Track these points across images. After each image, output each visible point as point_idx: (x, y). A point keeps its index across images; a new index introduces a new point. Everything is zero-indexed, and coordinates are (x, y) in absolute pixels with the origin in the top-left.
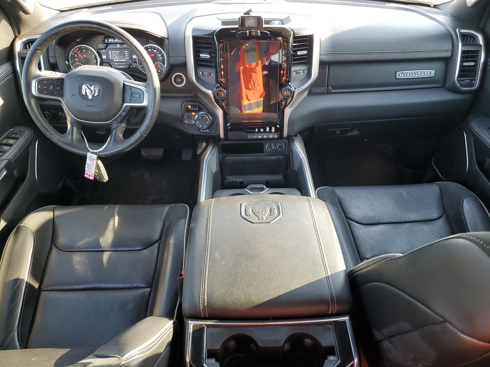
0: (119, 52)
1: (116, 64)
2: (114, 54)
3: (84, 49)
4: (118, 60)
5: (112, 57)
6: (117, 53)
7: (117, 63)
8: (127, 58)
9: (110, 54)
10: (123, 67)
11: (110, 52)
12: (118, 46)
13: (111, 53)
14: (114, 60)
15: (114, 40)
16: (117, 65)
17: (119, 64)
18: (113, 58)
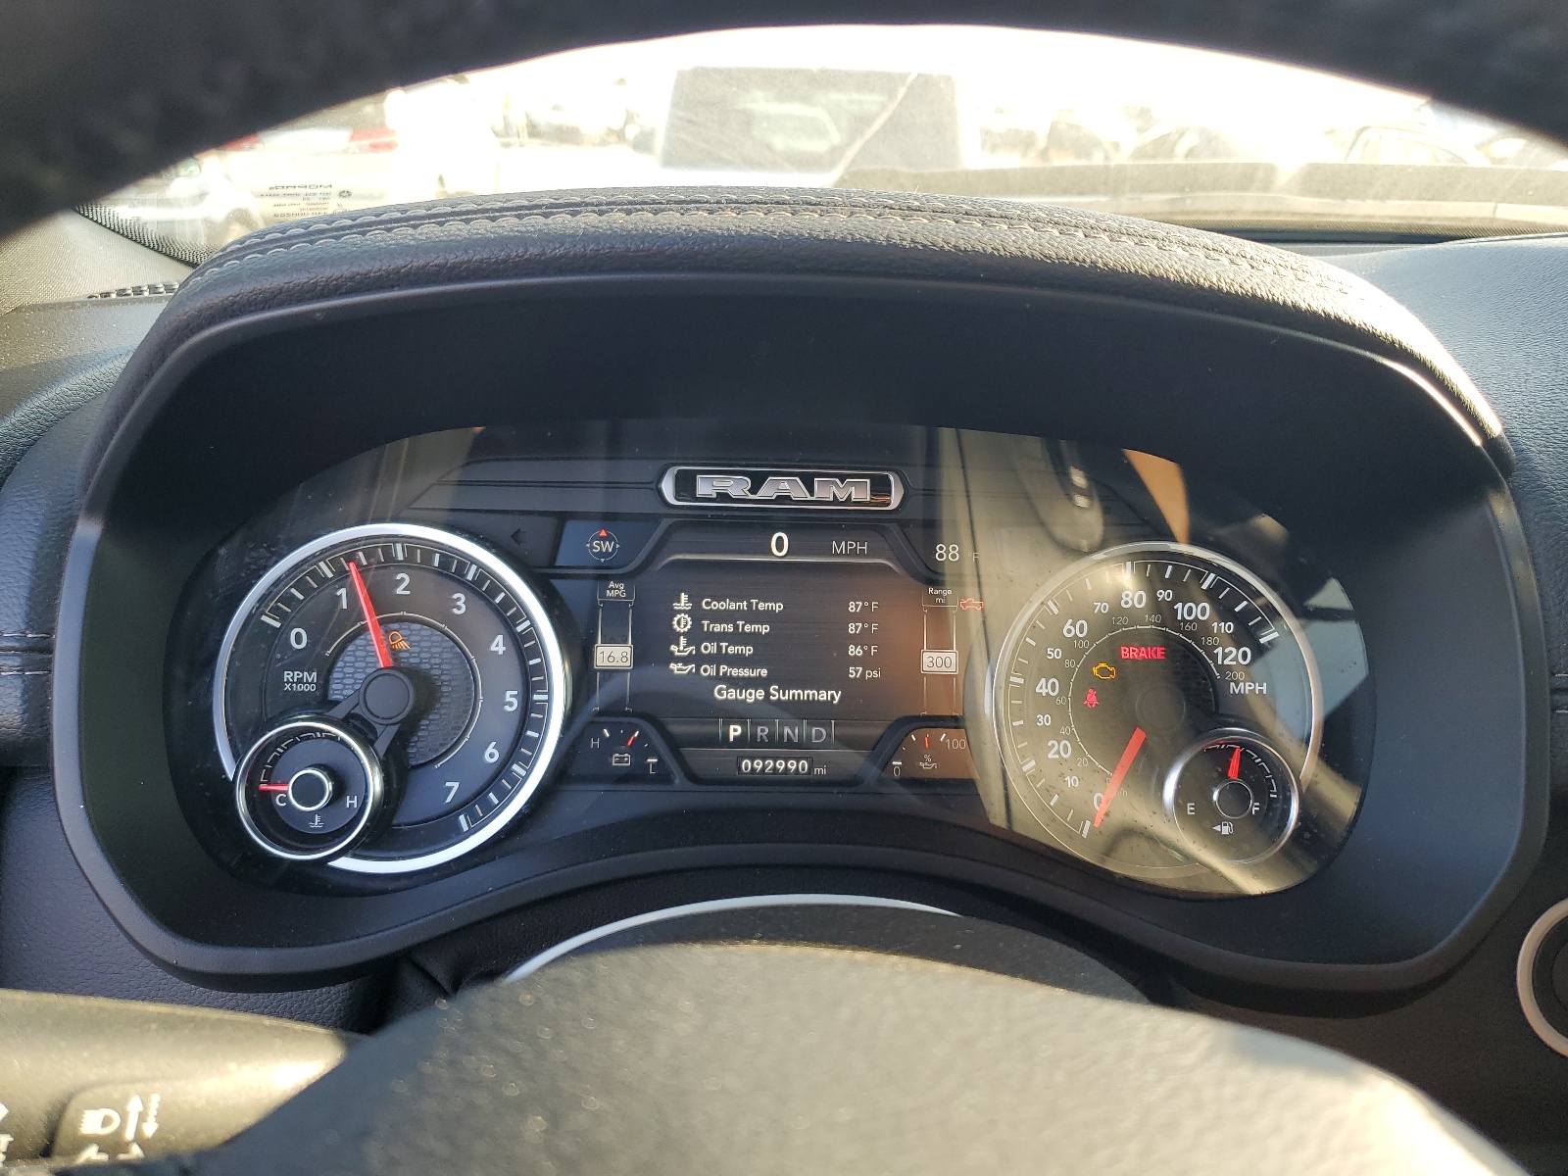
0: (778, 607)
1: (735, 731)
2: (718, 628)
3: (407, 564)
4: (754, 695)
5: (698, 659)
6: (753, 616)
7: (742, 722)
8: (854, 672)
9: (682, 623)
10: (804, 763)
11: (684, 602)
12: (779, 546)
13: (696, 614)
14: (724, 694)
15: (757, 482)
16: (740, 741)
17: (762, 731)
18: (709, 670)
